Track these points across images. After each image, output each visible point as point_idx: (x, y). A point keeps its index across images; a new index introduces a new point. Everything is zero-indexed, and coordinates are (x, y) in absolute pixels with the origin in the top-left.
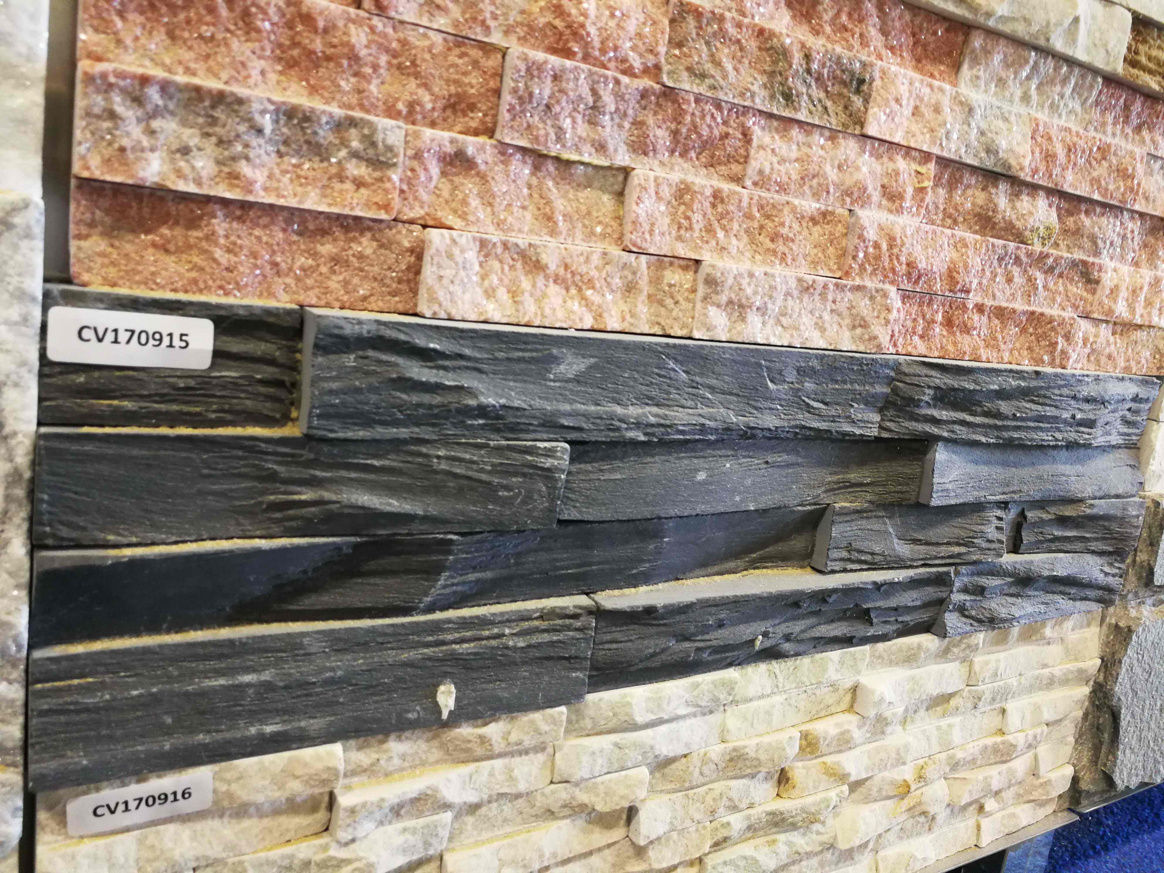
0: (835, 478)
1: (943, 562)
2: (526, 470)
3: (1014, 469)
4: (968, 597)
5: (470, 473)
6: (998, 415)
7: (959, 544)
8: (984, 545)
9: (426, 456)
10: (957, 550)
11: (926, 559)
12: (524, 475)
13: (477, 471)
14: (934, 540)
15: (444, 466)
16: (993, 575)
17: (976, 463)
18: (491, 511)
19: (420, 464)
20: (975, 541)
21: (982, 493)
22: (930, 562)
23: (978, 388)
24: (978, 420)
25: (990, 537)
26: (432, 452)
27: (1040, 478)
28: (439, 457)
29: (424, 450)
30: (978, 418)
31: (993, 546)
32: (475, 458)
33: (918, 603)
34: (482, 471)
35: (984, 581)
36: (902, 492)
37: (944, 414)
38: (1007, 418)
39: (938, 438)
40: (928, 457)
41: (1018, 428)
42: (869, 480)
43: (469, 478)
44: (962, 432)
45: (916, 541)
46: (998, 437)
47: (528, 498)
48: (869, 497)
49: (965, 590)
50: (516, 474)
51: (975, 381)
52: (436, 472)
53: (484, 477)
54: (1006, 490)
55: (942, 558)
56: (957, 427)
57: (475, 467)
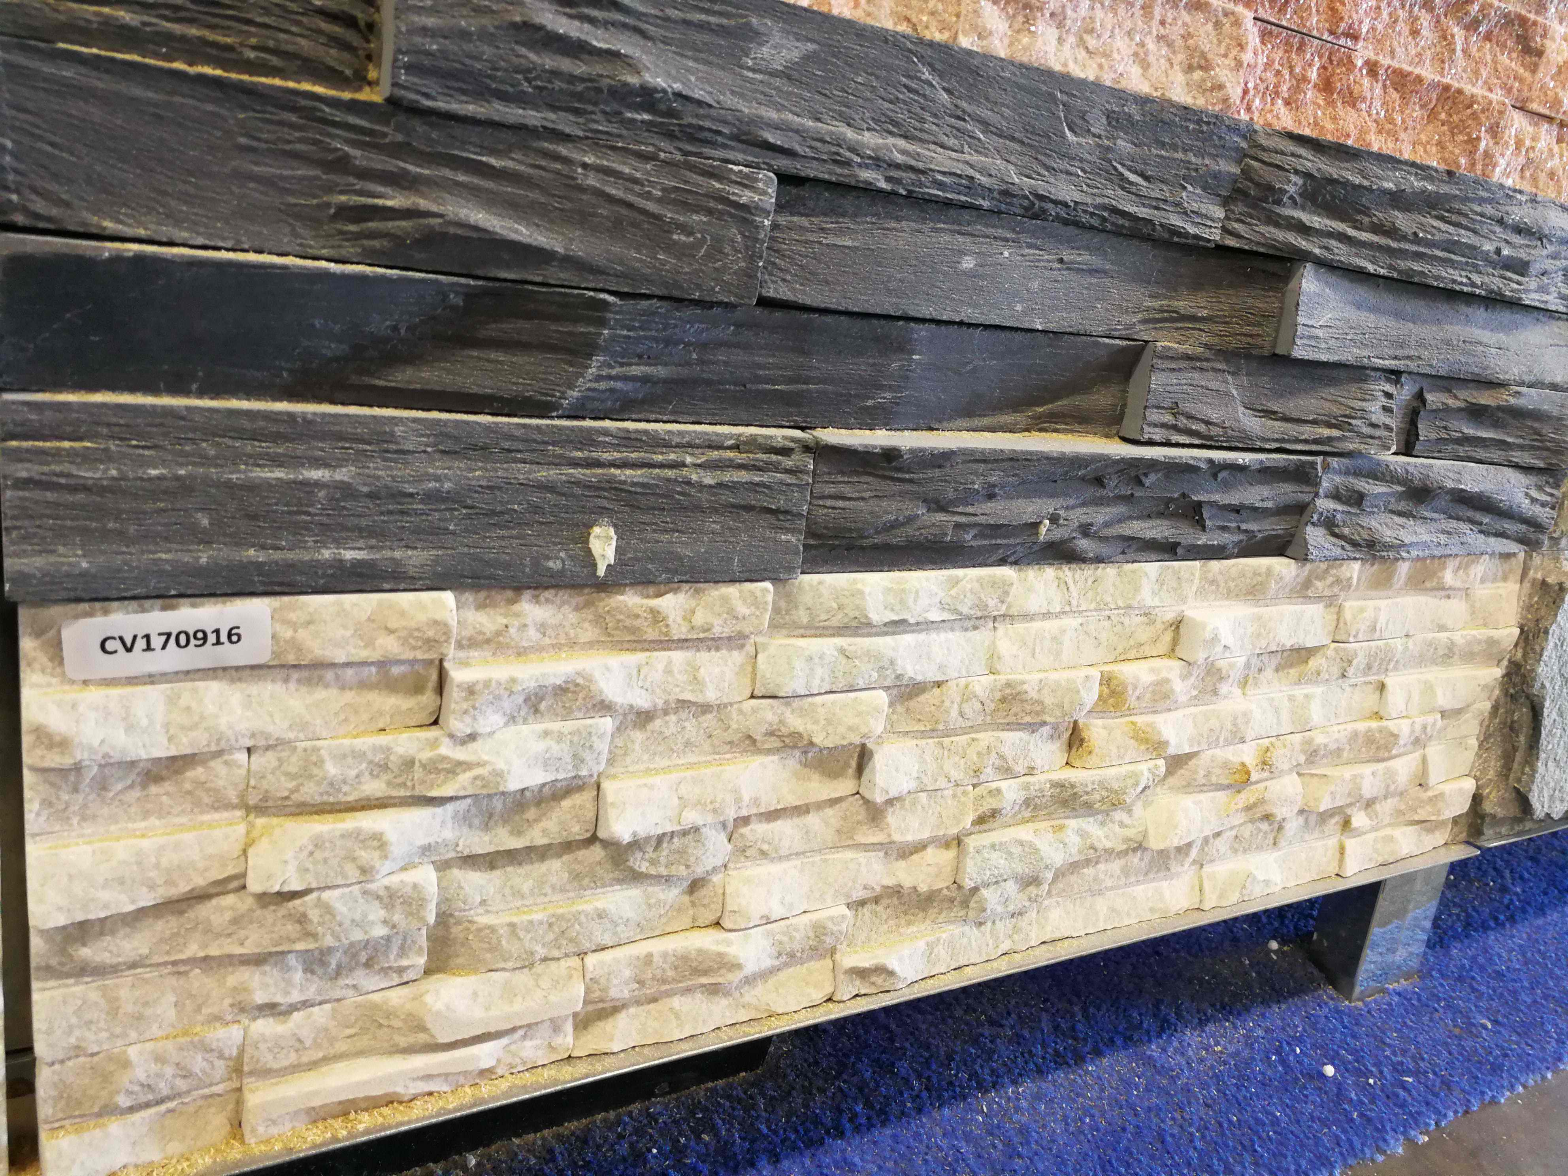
0: (1157, 304)
1: (1306, 448)
2: (712, 204)
3: (1411, 325)
4: (1340, 507)
5: (631, 198)
6: (1392, 232)
7: (1330, 425)
8: (1366, 430)
9: (566, 161)
10: (1326, 432)
11: (1283, 440)
12: (710, 212)
13: (640, 195)
14: (1295, 415)
15: (592, 180)
16: (1376, 478)
17: (1359, 306)
18: (663, 263)
19: (558, 173)
20: (1353, 422)
21: (1366, 353)
22: (1288, 446)
23: (1366, 183)
24: (1365, 236)
25: (1374, 419)
26: (575, 156)
27: (1448, 343)
28: (585, 166)
29: (563, 150)
30: (1364, 234)
31: (1378, 433)
32: (638, 175)
33: (1270, 504)
34: (648, 196)
35: (1362, 485)
36: (1251, 336)
37: (1316, 221)
38: (1404, 238)
39: (1304, 257)
40: (1291, 285)
41: (1419, 256)
42: (1204, 313)
43: (630, 206)
44: (1342, 253)
45: (1269, 414)
46: (1391, 267)
47: (717, 250)
48: (1205, 338)
49: (1336, 496)
50: (697, 209)
51: (1361, 172)
52: (582, 189)
53: (651, 206)
54: (1400, 353)
55: (1306, 441)
56: (1333, 243)
57: (637, 188)
